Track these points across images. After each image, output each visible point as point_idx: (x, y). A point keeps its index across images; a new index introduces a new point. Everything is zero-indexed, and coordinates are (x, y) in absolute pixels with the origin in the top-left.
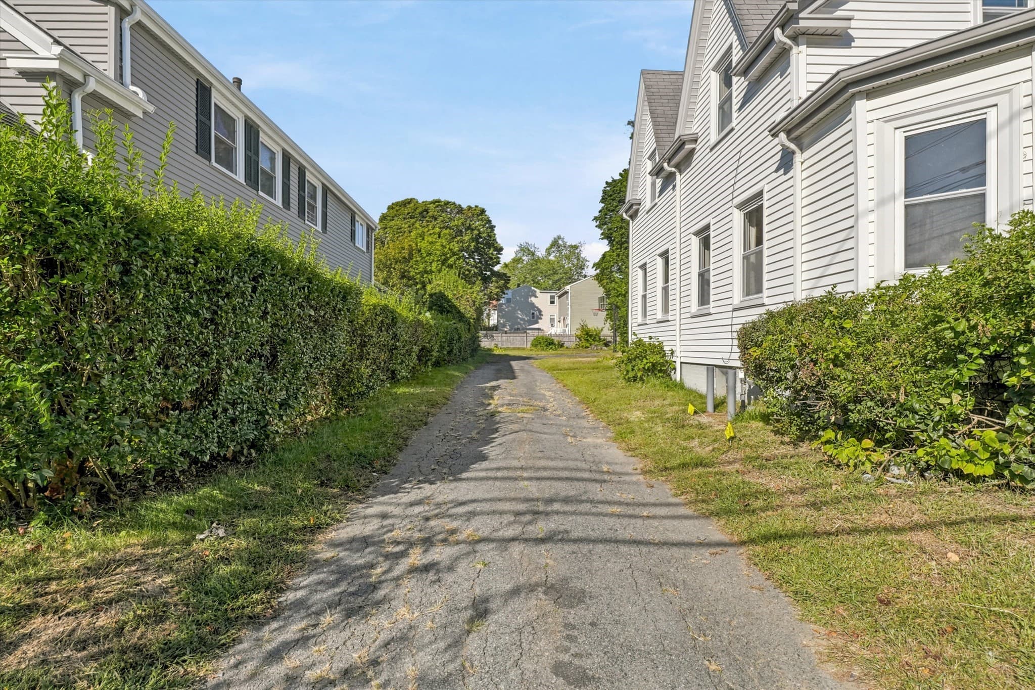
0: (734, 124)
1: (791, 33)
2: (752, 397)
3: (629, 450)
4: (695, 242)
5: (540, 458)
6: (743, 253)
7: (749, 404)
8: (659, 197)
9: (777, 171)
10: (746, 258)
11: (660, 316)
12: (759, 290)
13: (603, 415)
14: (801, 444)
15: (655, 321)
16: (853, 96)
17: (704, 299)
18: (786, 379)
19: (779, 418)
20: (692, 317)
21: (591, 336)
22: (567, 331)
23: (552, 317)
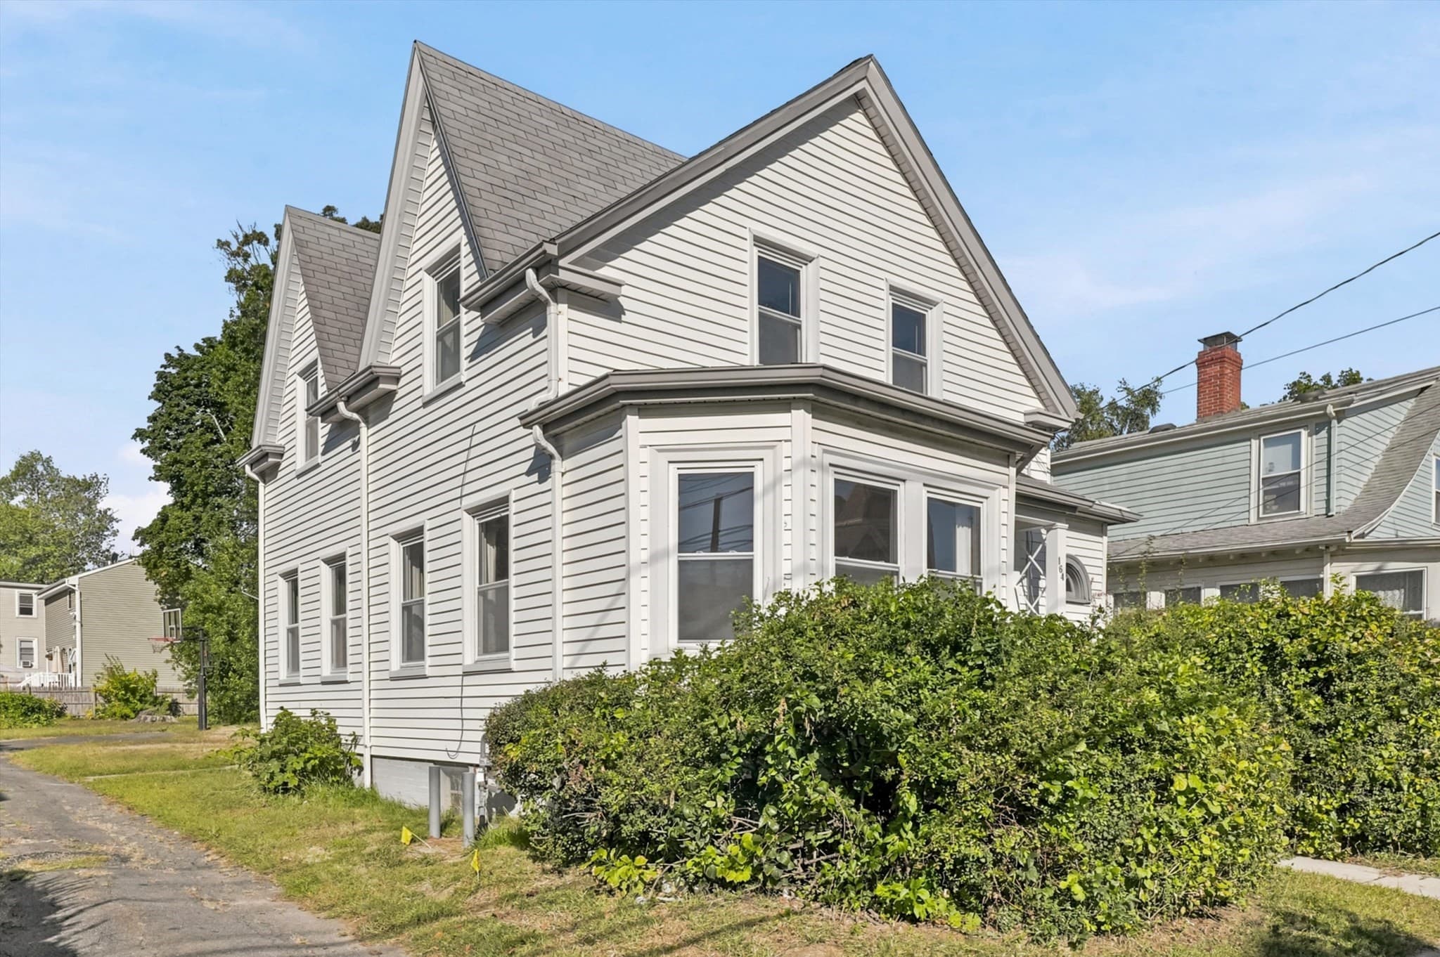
0: (463, 376)
1: (548, 282)
2: (494, 810)
3: (322, 909)
4: (396, 552)
5: (179, 941)
6: (477, 585)
7: (490, 819)
8: (323, 454)
9: (529, 473)
10: (482, 594)
11: (327, 671)
12: (504, 646)
13: (249, 858)
14: (567, 870)
15: (318, 680)
16: (624, 406)
17: (413, 647)
18: (551, 786)
19: (541, 838)
20: (393, 679)
21: (134, 692)
22: (73, 680)
23: (24, 645)
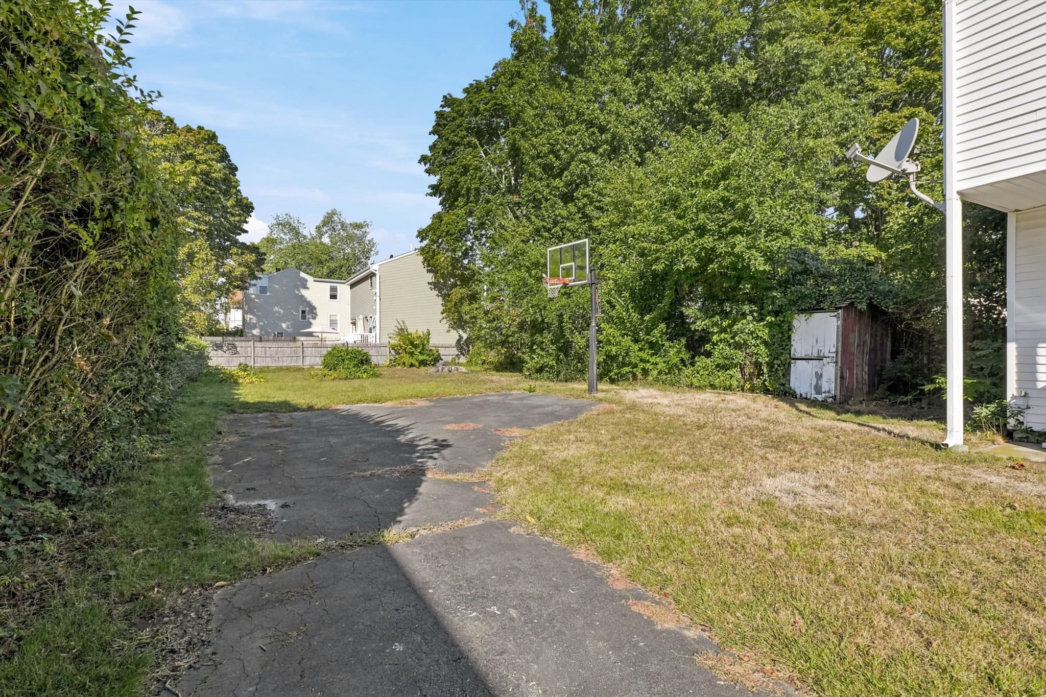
21: (416, 346)
22: (372, 338)
23: (333, 318)
